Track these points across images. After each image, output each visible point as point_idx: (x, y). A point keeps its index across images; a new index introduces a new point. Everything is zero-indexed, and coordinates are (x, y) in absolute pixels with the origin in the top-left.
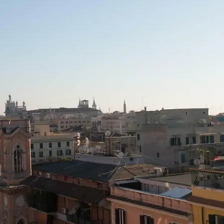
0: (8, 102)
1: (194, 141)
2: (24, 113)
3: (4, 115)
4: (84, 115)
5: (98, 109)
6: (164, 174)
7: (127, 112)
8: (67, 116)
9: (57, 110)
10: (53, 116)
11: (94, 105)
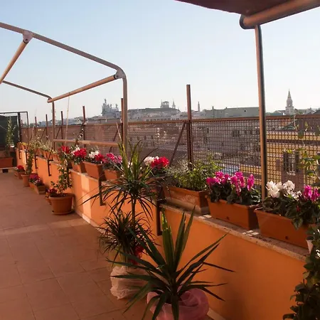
0: (104, 104)
1: (251, 133)
2: (117, 113)
3: (101, 115)
4: (165, 114)
5: (176, 108)
6: (222, 158)
7: (201, 111)
8: (151, 115)
9: (143, 111)
10: (140, 115)
11: (174, 105)
